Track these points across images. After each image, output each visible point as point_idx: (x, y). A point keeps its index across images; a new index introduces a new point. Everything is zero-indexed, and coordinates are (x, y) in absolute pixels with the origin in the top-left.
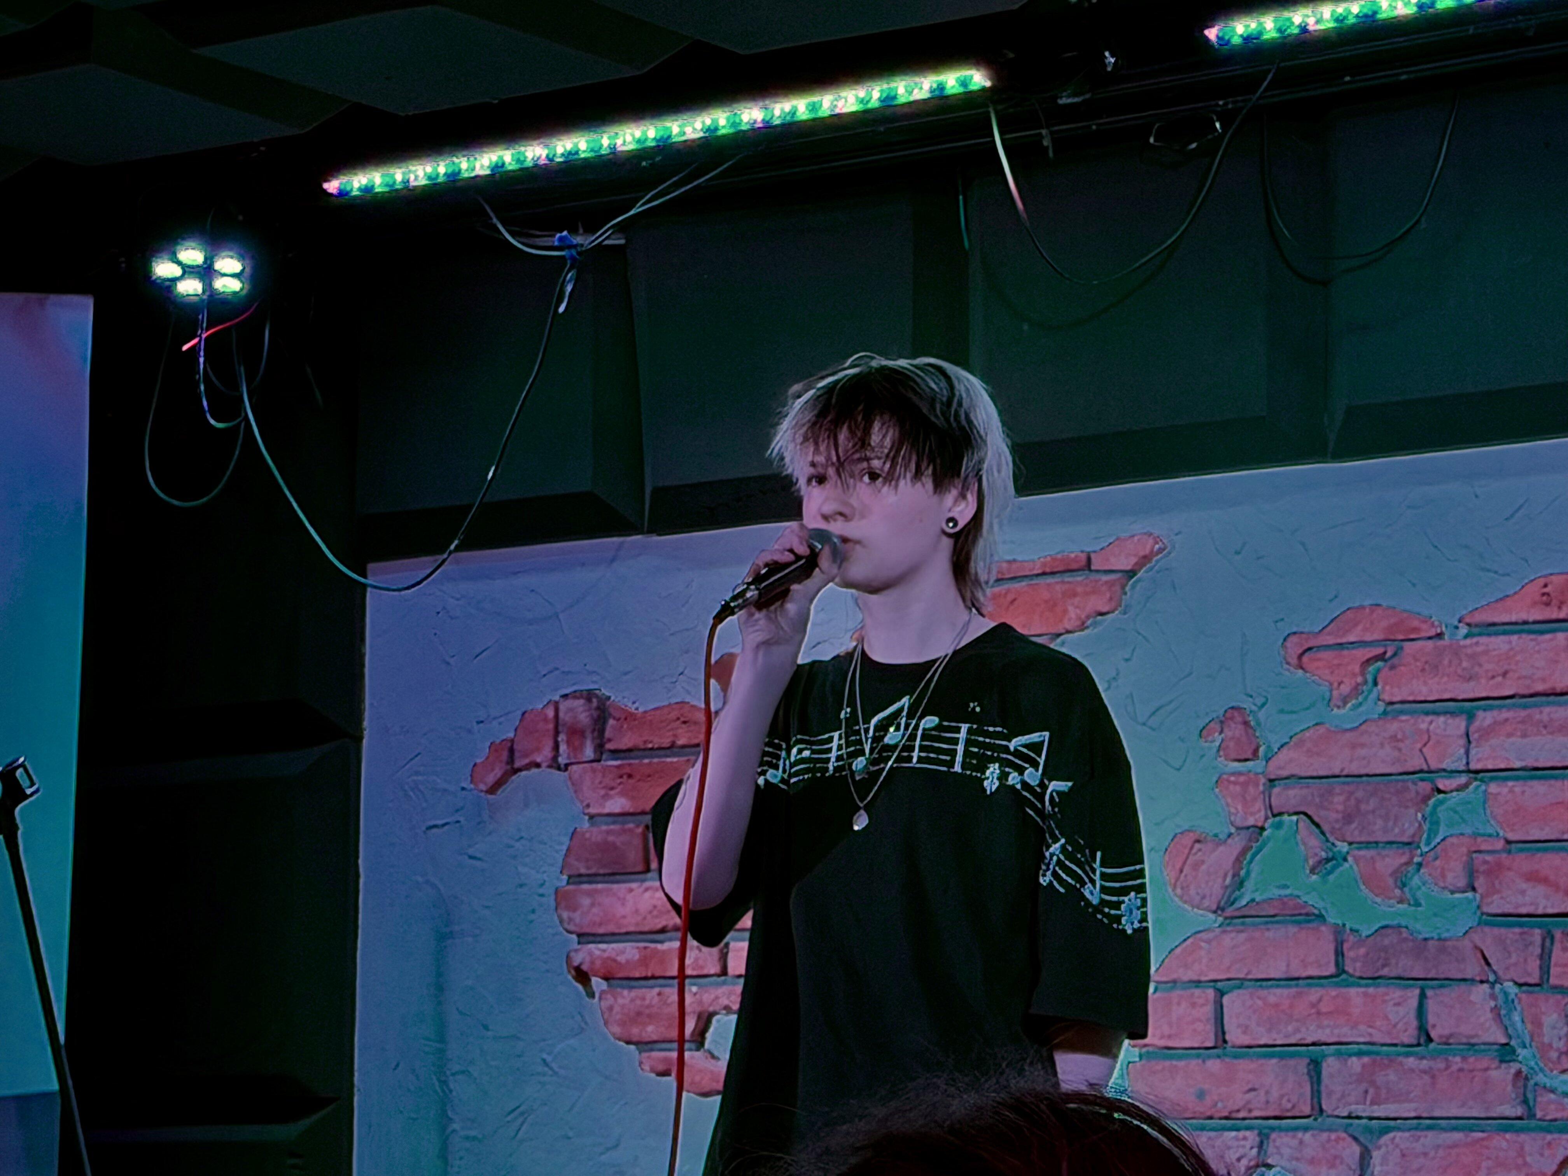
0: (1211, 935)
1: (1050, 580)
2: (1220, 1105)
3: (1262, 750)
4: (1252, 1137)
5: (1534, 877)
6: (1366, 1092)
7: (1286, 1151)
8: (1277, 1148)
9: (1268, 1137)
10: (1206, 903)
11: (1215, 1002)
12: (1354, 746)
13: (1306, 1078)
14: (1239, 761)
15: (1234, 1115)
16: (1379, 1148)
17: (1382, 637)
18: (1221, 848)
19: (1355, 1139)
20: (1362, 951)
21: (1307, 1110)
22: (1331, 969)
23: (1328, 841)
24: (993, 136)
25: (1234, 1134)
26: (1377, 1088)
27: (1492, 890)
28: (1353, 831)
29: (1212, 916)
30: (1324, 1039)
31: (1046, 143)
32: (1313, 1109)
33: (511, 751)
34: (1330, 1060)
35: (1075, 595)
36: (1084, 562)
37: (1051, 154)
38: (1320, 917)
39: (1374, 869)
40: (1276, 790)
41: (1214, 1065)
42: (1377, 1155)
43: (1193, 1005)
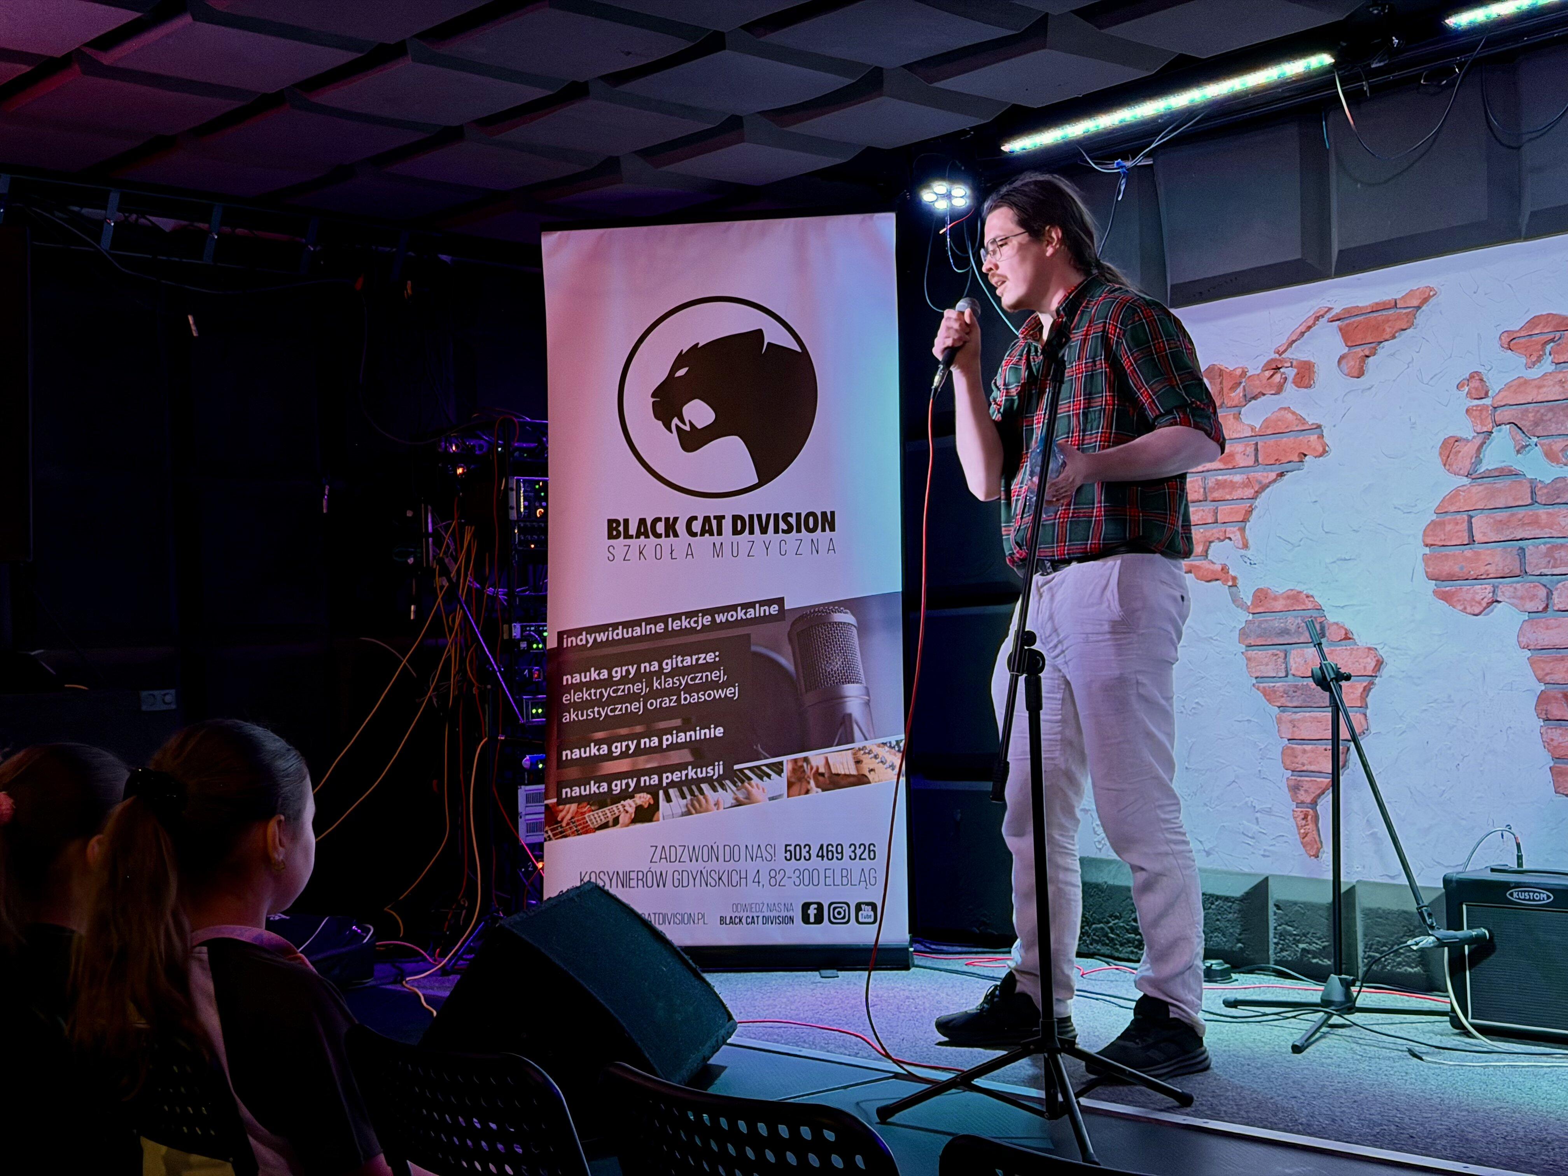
0: (1465, 488)
1: (1375, 314)
2: (1472, 573)
3: (1490, 394)
4: (1489, 588)
6: (1549, 562)
7: (1507, 594)
8: (1503, 592)
9: (1498, 587)
10: (1461, 472)
11: (1468, 522)
12: (1539, 387)
13: (1517, 556)
14: (1477, 399)
15: (1480, 577)
16: (1557, 589)
17: (1553, 330)
18: (1469, 444)
19: (1545, 586)
20: (1545, 491)
21: (1518, 572)
22: (1530, 501)
23: (1526, 436)
24: (1336, 88)
25: (1480, 586)
26: (1556, 559)
28: (1539, 430)
29: (1465, 479)
30: (1526, 537)
31: (1365, 89)
32: (1521, 571)
34: (1530, 547)
35: (1388, 321)
36: (1393, 304)
37: (1368, 95)
38: (1524, 475)
39: (1551, 449)
40: (1497, 413)
41: (1468, 552)
42: (1556, 594)
43: (1457, 524)
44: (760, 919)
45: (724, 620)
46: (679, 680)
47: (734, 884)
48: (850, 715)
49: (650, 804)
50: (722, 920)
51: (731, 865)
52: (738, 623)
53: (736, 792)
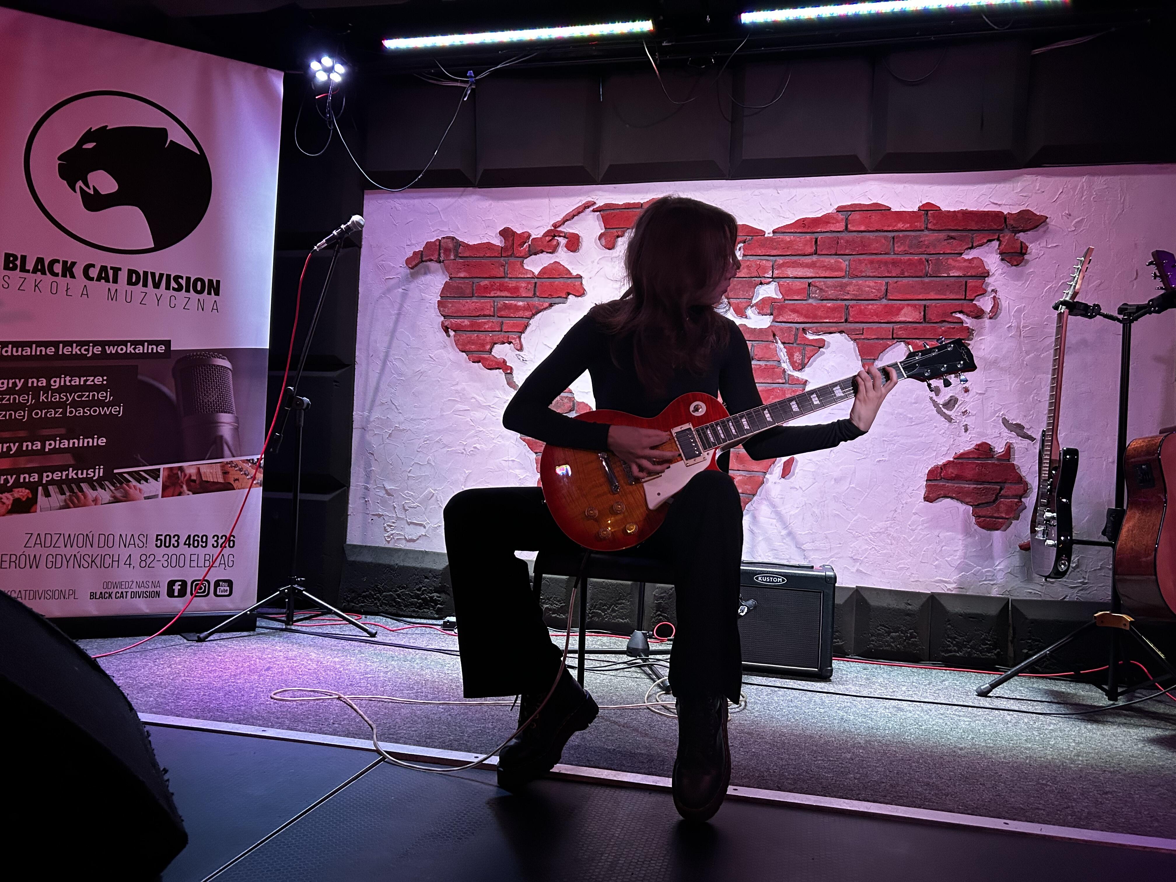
1: (627, 210)
5: (794, 311)
17: (745, 235)
27: (779, 314)
28: (732, 294)
33: (422, 255)
39: (739, 306)
44: (129, 594)
45: (113, 352)
46: (66, 396)
47: (106, 565)
48: (221, 437)
49: (28, 498)
50: (93, 596)
51: (106, 551)
52: (127, 356)
53: (114, 491)
